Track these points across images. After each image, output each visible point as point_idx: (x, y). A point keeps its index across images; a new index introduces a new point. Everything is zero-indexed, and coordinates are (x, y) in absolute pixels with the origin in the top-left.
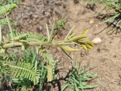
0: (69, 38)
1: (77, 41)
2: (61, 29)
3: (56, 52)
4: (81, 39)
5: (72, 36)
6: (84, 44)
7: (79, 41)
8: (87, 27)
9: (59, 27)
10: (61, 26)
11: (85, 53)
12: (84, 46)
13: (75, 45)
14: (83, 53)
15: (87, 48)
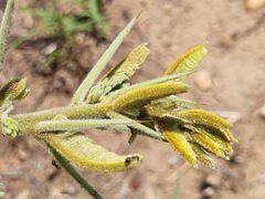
0: (96, 91)
1: (139, 109)
2: (80, 38)
3: (52, 178)
4: (166, 101)
5: (116, 79)
6: (182, 128)
7: (151, 110)
8: (232, 27)
9: (69, 25)
10: (82, 19)
11: (227, 177)
12: (182, 139)
13: (134, 132)
14: (212, 179)
15: (198, 146)
